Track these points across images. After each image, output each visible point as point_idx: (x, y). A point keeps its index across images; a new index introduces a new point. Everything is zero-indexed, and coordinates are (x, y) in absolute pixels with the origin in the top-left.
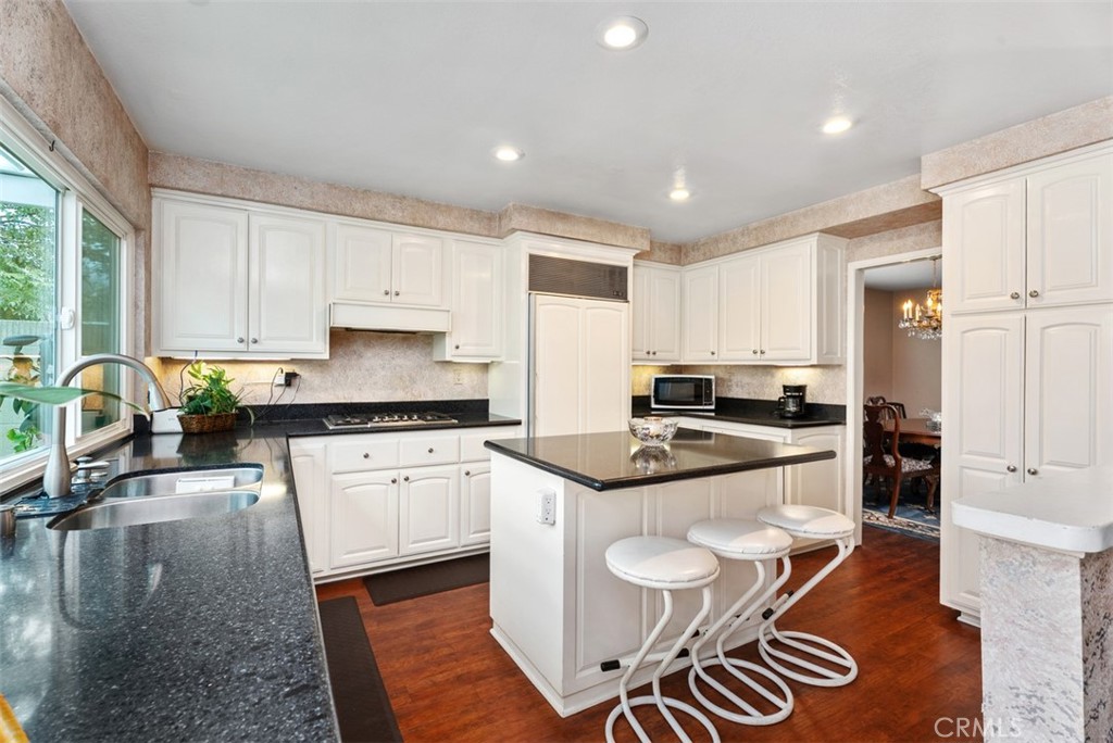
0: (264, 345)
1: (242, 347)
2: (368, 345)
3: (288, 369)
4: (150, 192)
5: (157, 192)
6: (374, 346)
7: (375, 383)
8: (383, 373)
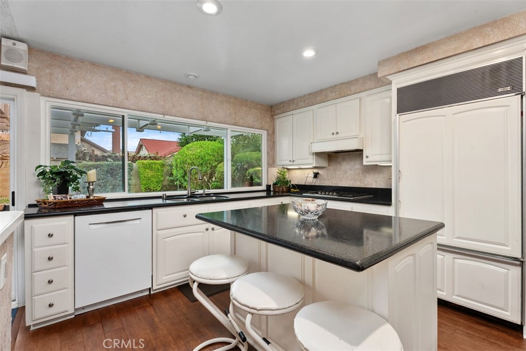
0: (297, 162)
1: (291, 163)
2: (344, 159)
3: (316, 171)
4: (273, 118)
5: (275, 117)
6: (346, 160)
7: (347, 177)
8: (350, 172)
